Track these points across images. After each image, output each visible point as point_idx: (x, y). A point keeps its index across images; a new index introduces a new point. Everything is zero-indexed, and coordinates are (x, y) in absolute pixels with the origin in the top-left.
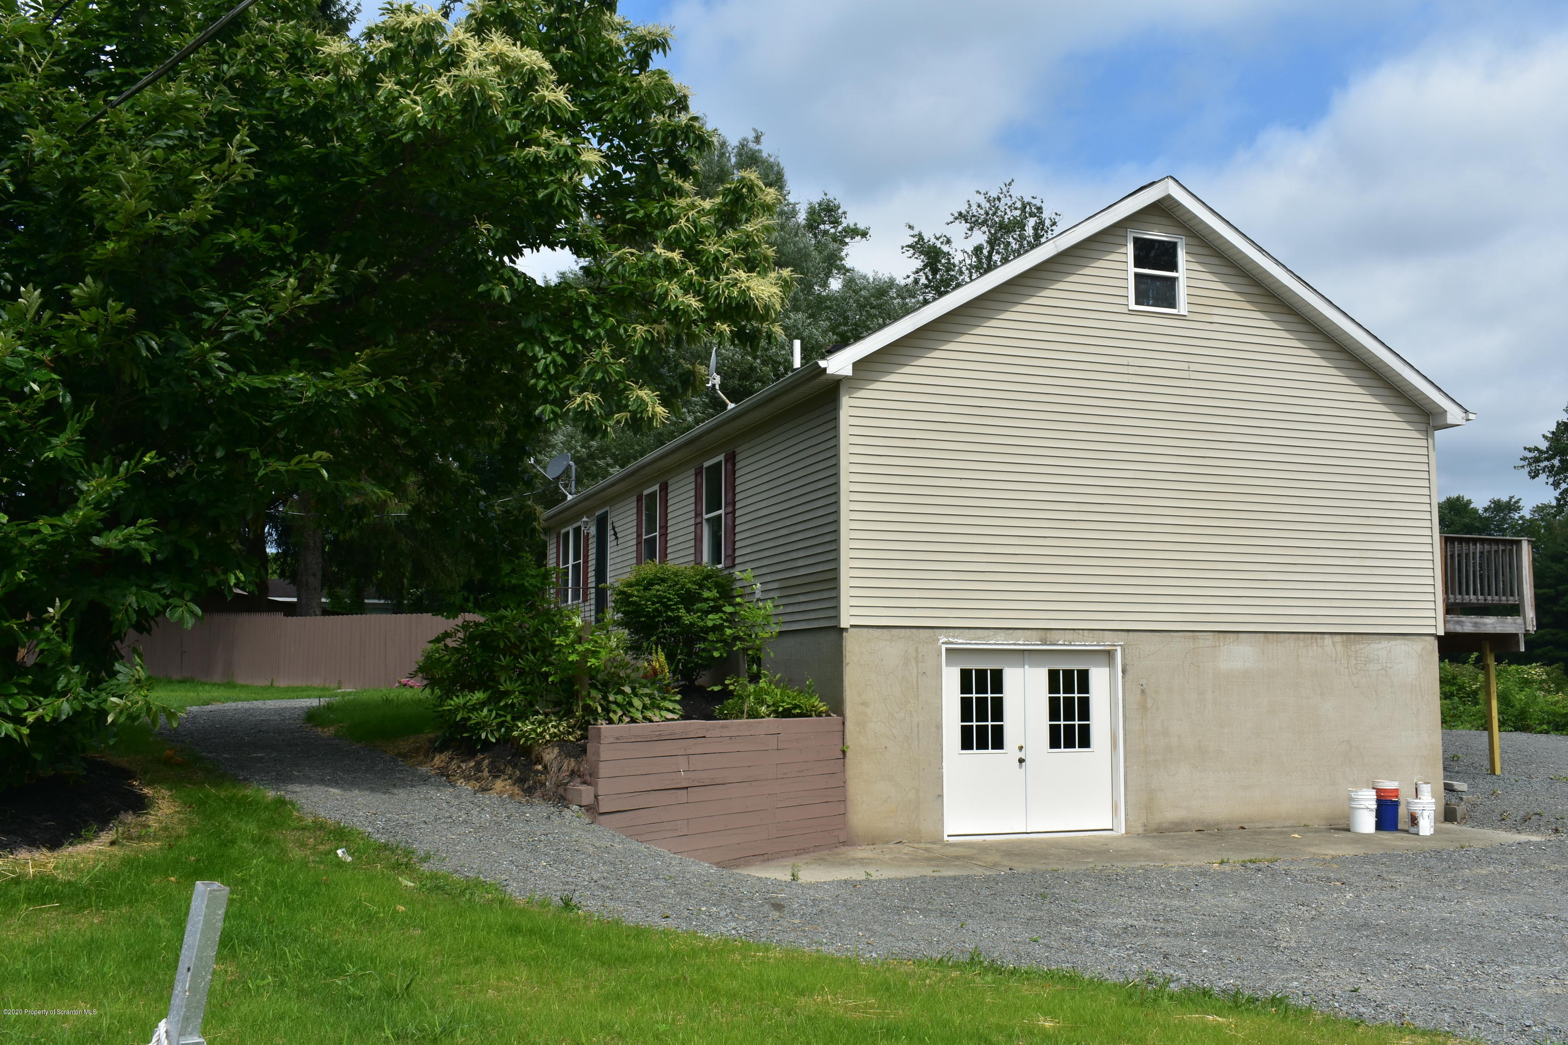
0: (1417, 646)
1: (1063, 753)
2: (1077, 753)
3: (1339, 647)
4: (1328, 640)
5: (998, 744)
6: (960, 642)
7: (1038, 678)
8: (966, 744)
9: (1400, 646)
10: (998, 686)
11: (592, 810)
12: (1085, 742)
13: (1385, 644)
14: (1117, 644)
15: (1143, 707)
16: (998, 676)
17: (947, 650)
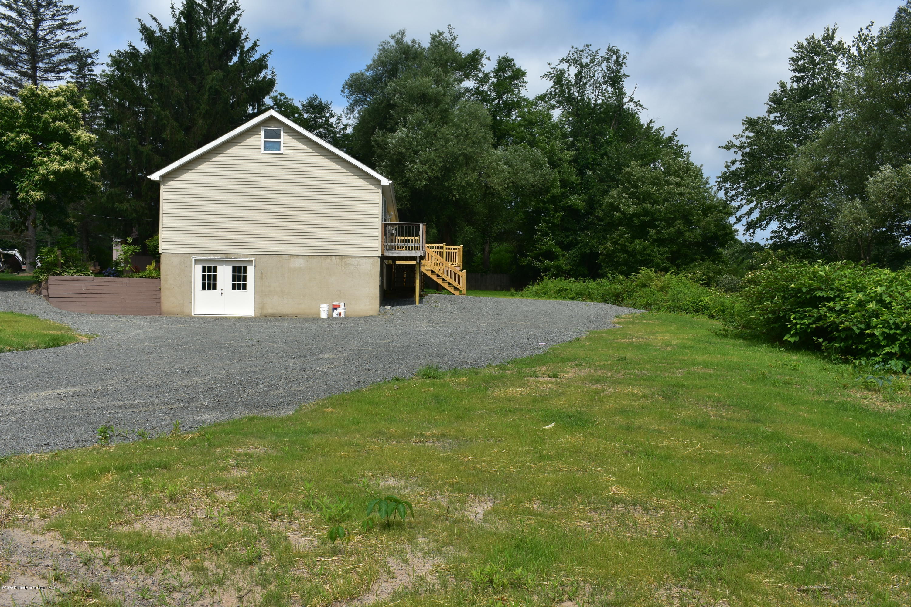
0: (371, 260)
1: (237, 292)
2: (242, 292)
3: (338, 260)
4: (333, 258)
5: (215, 288)
6: (198, 257)
7: (230, 268)
8: (204, 287)
9: (363, 260)
10: (215, 271)
11: (47, 297)
12: (245, 288)
13: (357, 259)
14: (253, 258)
15: (261, 278)
16: (215, 268)
17: (195, 260)
